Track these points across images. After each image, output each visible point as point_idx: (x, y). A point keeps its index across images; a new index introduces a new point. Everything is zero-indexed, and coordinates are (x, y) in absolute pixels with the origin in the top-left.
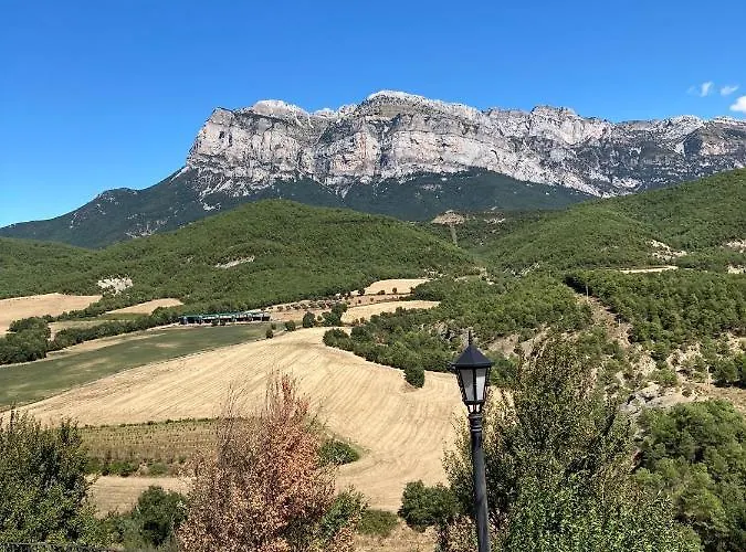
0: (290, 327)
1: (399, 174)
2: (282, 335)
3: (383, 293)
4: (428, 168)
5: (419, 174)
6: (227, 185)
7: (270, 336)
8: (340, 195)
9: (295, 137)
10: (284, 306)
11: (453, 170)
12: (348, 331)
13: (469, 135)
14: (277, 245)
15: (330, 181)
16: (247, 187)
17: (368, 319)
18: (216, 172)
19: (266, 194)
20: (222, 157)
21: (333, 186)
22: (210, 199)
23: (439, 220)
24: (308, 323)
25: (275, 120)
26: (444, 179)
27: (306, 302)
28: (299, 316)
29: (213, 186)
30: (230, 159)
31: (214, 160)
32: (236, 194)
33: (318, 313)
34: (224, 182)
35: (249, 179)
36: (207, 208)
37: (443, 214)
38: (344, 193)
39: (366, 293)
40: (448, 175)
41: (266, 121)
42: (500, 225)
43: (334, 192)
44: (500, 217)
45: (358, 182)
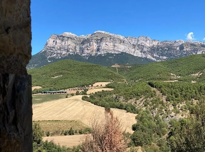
0: (72, 95)
1: (102, 53)
2: (70, 97)
3: (98, 86)
4: (110, 52)
5: (108, 54)
7: (67, 97)
9: (74, 43)
10: (70, 89)
12: (89, 96)
13: (121, 43)
14: (69, 72)
15: (83, 55)
16: (60, 56)
17: (94, 93)
18: (52, 51)
20: (54, 47)
22: (50, 59)
23: (113, 66)
24: (77, 94)
25: (69, 38)
26: (115, 55)
27: (77, 88)
28: (75, 92)
29: (51, 55)
30: (56, 48)
31: (51, 48)
32: (57, 58)
33: (80, 91)
34: (54, 54)
35: (61, 54)
36: (49, 61)
37: (114, 65)
38: (87, 58)
39: (93, 86)
40: (116, 54)
41: (66, 38)
42: (130, 68)
43: (84, 58)
44: (130, 66)
45: (91, 55)
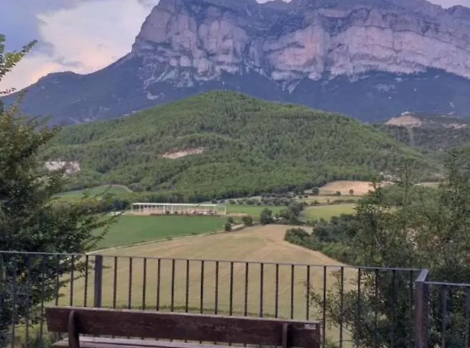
0: (248, 222)
1: (351, 71)
2: (241, 228)
3: (339, 194)
4: (382, 66)
5: (373, 72)
6: (172, 75)
7: (228, 229)
8: (287, 91)
9: (244, 28)
10: (235, 200)
11: (408, 71)
12: (309, 230)
13: (429, 33)
14: (226, 138)
15: (276, 76)
16: (192, 77)
17: (328, 220)
18: (161, 60)
19: (211, 85)
20: (168, 45)
21: (280, 81)
22: (154, 89)
23: (394, 121)
24: (266, 220)
25: (224, 9)
26: (399, 79)
27: (259, 198)
28: (255, 212)
29: (158, 74)
30: (177, 48)
31: (160, 48)
32: (180, 85)
33: (275, 210)
34: (169, 71)
35: (193, 70)
36: (150, 97)
37: (398, 116)
38: (291, 89)
39: (320, 193)
40: (404, 75)
41: (215, 9)
42: (462, 131)
43: (281, 88)
44: (460, 122)
45: (306, 78)
